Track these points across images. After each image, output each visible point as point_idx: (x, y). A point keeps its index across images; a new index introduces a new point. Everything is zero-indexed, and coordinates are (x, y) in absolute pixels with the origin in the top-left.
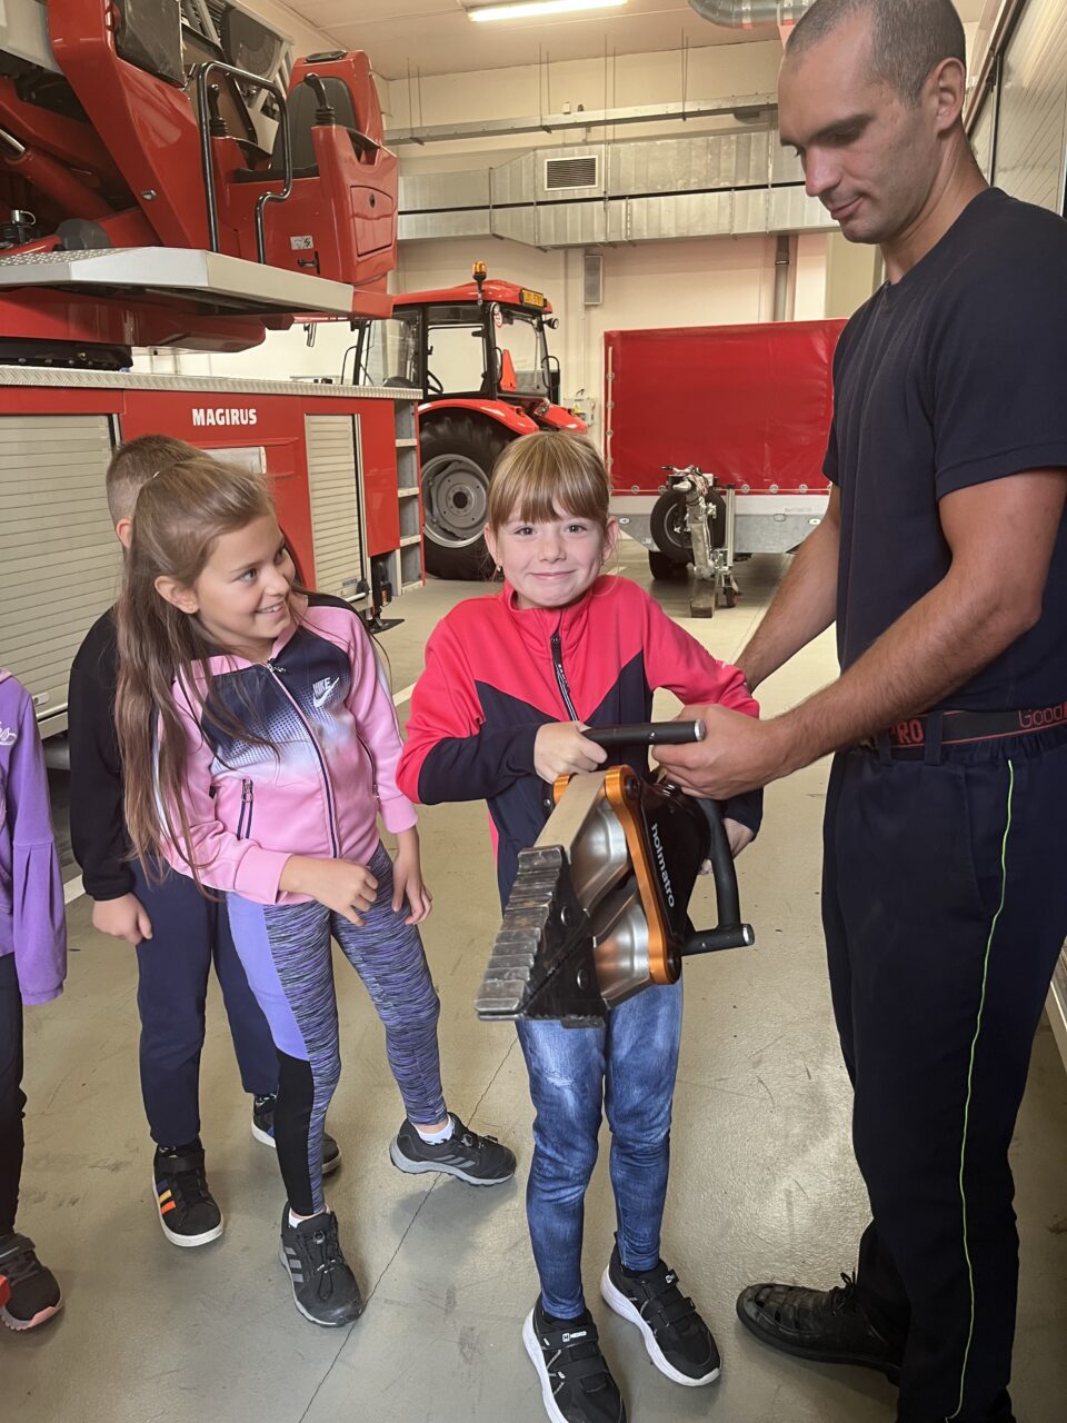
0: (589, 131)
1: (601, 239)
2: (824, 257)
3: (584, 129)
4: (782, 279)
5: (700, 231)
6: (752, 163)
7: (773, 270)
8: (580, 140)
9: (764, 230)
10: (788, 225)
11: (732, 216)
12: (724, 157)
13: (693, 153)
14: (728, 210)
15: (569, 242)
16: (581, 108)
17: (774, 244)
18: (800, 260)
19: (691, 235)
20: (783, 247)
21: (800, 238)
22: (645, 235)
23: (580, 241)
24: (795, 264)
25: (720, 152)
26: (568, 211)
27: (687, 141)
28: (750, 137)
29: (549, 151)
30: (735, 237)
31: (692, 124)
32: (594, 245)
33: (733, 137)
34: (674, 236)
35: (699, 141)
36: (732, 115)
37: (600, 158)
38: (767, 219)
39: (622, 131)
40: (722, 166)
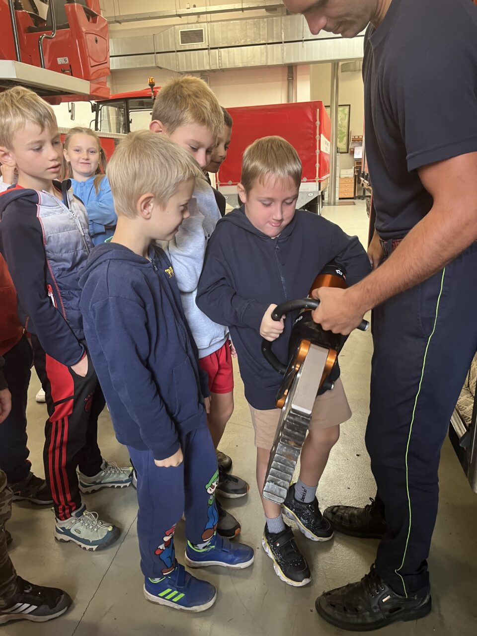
0: (199, 17)
1: (208, 68)
2: (309, 76)
3: (197, 16)
4: (291, 85)
5: (252, 64)
6: (275, 32)
7: (287, 82)
8: (195, 22)
9: (281, 63)
10: (292, 61)
11: (267, 56)
12: (261, 29)
13: (248, 27)
14: (265, 53)
15: (193, 69)
16: (195, 6)
17: (286, 70)
18: (298, 78)
19: (249, 66)
20: (290, 71)
21: (298, 67)
22: (228, 66)
23: (198, 70)
24: (296, 80)
25: (260, 27)
26: (192, 55)
27: (244, 21)
28: (273, 20)
29: (181, 26)
30: (269, 67)
31: (247, 14)
32: (205, 71)
33: (265, 20)
34: (241, 66)
35: (250, 21)
36: (264, 9)
37: (205, 29)
38: (283, 58)
39: (214, 17)
40: (261, 33)
